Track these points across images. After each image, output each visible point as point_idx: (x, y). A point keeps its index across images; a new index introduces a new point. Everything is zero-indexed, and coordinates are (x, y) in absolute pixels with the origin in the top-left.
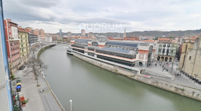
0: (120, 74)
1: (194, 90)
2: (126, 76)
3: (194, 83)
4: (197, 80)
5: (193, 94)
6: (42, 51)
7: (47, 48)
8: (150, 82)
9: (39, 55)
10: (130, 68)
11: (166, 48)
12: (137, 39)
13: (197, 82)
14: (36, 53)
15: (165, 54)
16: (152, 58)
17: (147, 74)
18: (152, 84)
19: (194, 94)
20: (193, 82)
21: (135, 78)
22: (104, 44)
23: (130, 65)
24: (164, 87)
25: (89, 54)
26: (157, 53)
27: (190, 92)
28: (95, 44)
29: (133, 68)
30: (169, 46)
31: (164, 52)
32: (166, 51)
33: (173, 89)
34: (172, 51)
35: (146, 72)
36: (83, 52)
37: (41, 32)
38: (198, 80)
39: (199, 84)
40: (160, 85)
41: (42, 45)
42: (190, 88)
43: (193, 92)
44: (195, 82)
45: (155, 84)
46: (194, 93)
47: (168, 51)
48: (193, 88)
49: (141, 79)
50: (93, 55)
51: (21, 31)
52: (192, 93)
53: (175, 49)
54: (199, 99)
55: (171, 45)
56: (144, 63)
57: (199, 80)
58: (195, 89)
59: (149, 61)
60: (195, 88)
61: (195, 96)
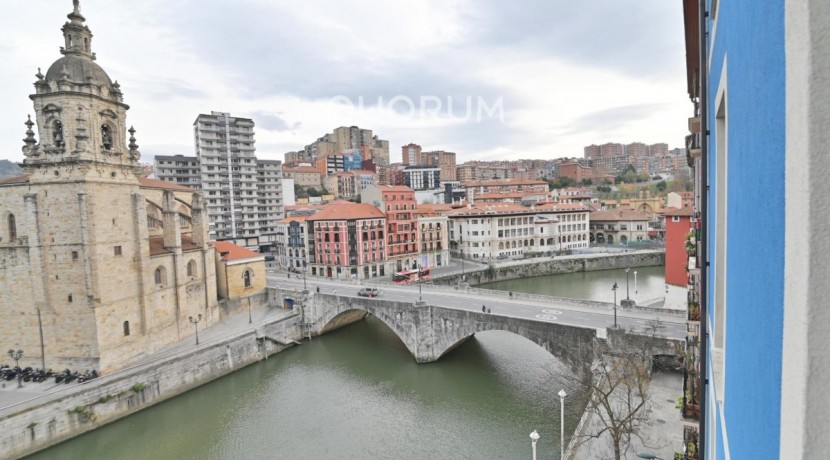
1: (29, 414)
3: (21, 390)
4: (28, 369)
5: (33, 434)
13: (27, 380)
19: (36, 433)
20: (13, 385)
27: (17, 432)
38: (30, 369)
39: (40, 381)
42: (9, 417)
43: (32, 426)
44: (23, 383)
46: (35, 428)
48: (22, 412)
52: (29, 432)
54: (62, 436)
57: (34, 368)
58: (31, 409)
60: (32, 404)
61: (42, 436)
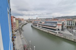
0: (50, 34)
2: (53, 34)
6: (23, 26)
7: (24, 25)
8: (62, 37)
9: (22, 27)
10: (54, 31)
11: (70, 23)
12: (57, 20)
14: (21, 26)
15: (70, 25)
16: (64, 27)
17: (62, 34)
18: (64, 38)
21: (56, 35)
22: (44, 22)
23: (54, 30)
24: (69, 39)
25: (39, 26)
26: (66, 25)
28: (41, 22)
29: (55, 31)
30: (71, 22)
31: (69, 24)
32: (70, 24)
33: (73, 40)
34: (73, 24)
35: (61, 33)
36: (36, 25)
37: (23, 19)
40: (67, 38)
41: (23, 24)
45: (65, 38)
47: (71, 24)
49: (59, 36)
50: (40, 26)
51: (16, 19)
53: (74, 23)
55: (72, 22)
56: (60, 29)
59: (62, 28)
